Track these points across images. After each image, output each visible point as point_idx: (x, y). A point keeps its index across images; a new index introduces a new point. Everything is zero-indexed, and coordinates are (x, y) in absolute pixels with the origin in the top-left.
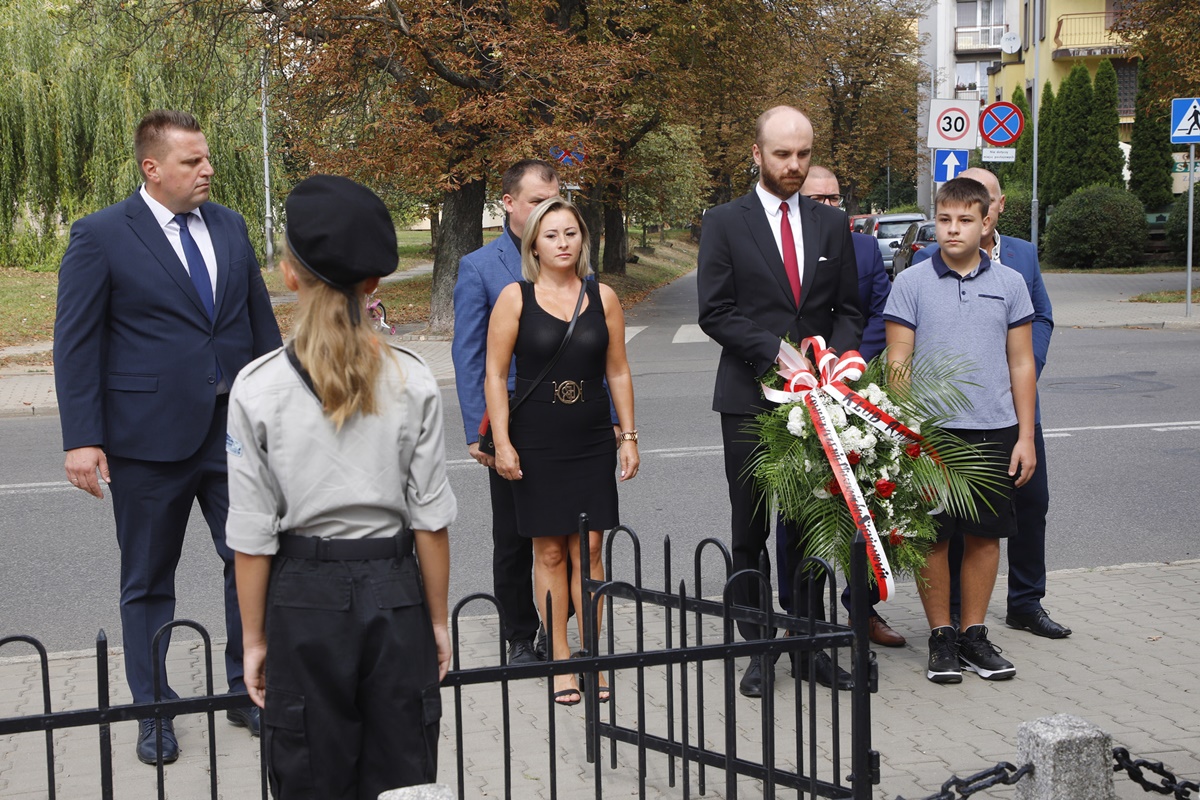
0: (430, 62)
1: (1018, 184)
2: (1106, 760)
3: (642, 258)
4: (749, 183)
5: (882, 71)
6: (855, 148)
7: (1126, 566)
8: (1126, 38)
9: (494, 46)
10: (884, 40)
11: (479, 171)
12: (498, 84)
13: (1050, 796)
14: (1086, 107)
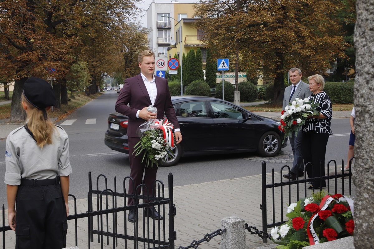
0: (10, 42)
1: (177, 80)
2: (244, 226)
3: (72, 100)
4: (101, 78)
5: (138, 48)
6: (132, 69)
7: (221, 181)
8: (204, 42)
9: (31, 37)
10: (139, 40)
11: (26, 74)
12: (32, 49)
13: (231, 237)
14: (194, 60)
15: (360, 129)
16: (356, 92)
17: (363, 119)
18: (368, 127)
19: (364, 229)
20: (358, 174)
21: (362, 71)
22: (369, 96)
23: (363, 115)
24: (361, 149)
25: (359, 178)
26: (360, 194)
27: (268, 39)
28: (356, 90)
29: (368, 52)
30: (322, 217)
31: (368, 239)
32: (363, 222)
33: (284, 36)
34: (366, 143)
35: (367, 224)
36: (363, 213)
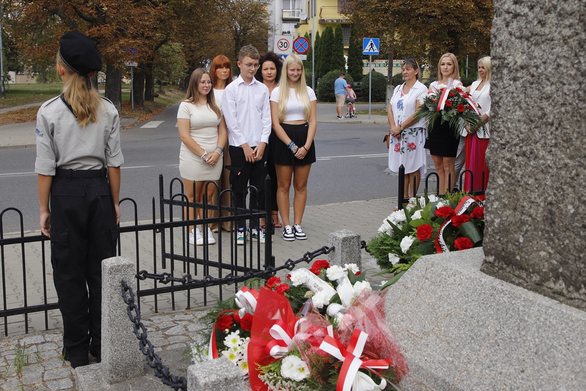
2: (359, 245)
3: (160, 95)
7: (353, 202)
9: (104, 5)
10: (255, 13)
13: (340, 257)
14: (332, 41)
15: (496, 91)
16: (494, 39)
17: (501, 76)
18: (506, 87)
19: (496, 226)
21: (501, 10)
22: (509, 44)
23: (500, 70)
25: (494, 158)
26: (493, 180)
27: (436, 12)
30: (456, 223)
31: (499, 240)
32: (495, 218)
33: (459, 8)
34: (503, 110)
35: (499, 219)
36: (496, 204)
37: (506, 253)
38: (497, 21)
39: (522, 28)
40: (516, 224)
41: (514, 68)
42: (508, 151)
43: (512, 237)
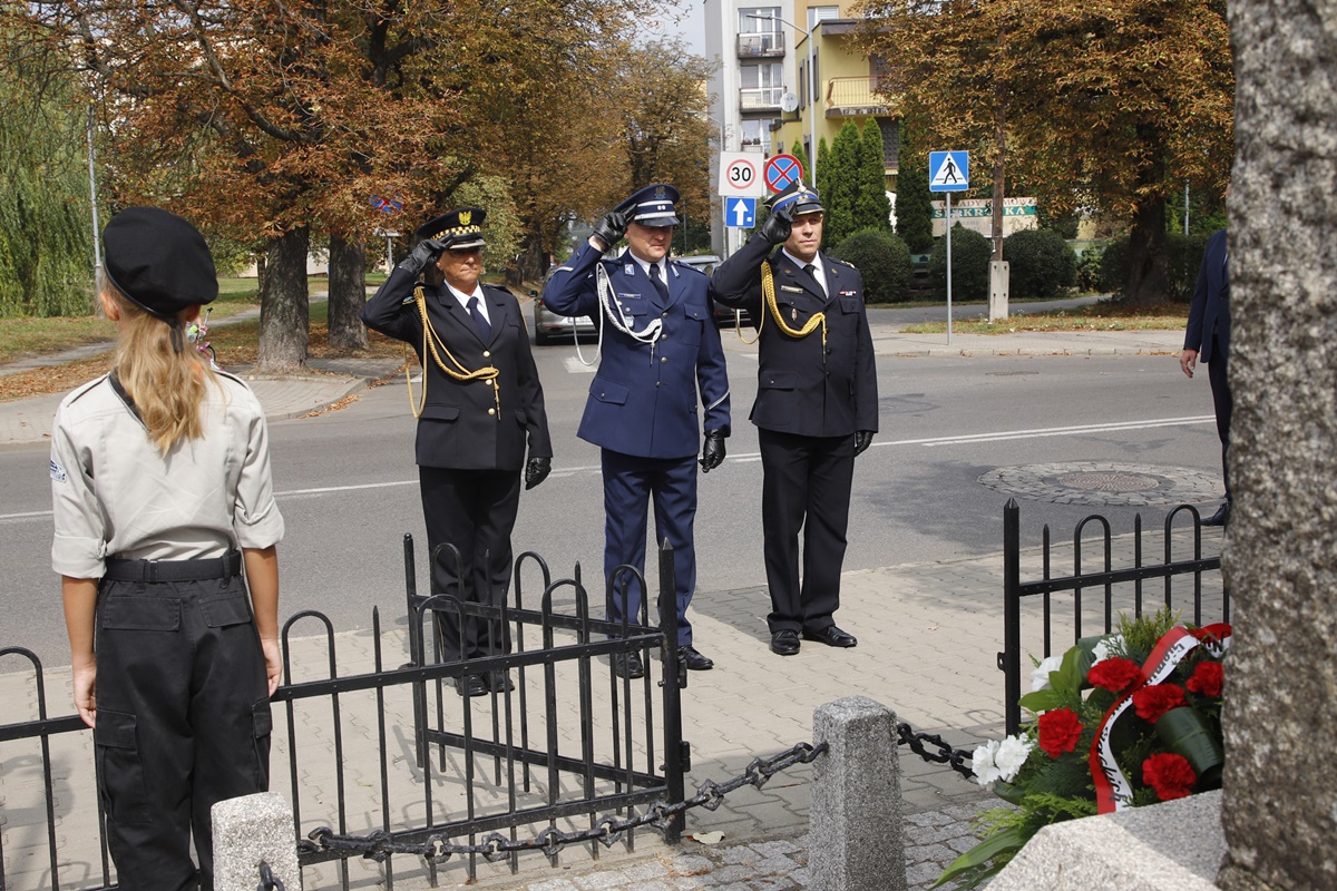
5: (676, 127)
10: (678, 99)
15: (1249, 375)
16: (1236, 225)
17: (1259, 331)
18: (1278, 365)
19: (1259, 765)
20: (1240, 551)
21: (1257, 140)
22: (1283, 239)
23: (1258, 315)
24: (1251, 454)
25: (1246, 566)
26: (1246, 630)
28: (1235, 218)
29: (1279, 57)
31: (1269, 805)
32: (1256, 741)
34: (1271, 430)
35: (1267, 748)
36: (1256, 703)
37: (1292, 847)
38: (1250, 174)
39: (1321, 192)
40: (1319, 767)
41: (1300, 310)
42: (1288, 551)
43: (1309, 803)
